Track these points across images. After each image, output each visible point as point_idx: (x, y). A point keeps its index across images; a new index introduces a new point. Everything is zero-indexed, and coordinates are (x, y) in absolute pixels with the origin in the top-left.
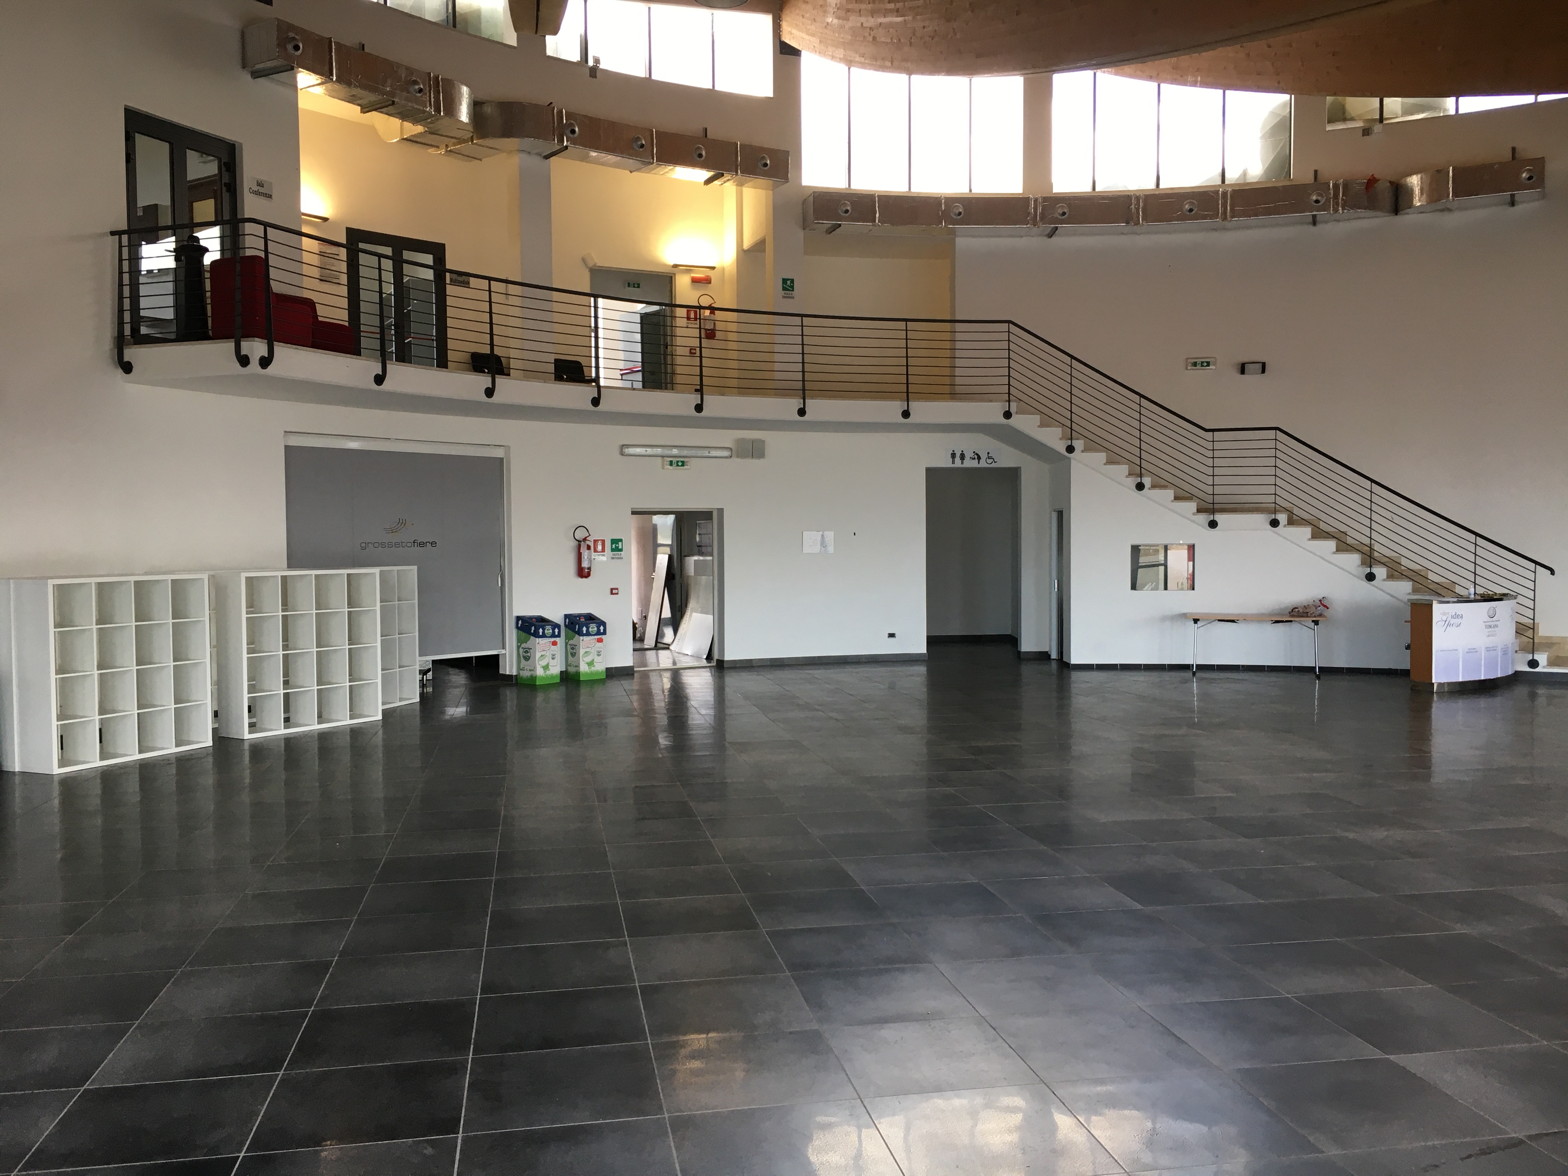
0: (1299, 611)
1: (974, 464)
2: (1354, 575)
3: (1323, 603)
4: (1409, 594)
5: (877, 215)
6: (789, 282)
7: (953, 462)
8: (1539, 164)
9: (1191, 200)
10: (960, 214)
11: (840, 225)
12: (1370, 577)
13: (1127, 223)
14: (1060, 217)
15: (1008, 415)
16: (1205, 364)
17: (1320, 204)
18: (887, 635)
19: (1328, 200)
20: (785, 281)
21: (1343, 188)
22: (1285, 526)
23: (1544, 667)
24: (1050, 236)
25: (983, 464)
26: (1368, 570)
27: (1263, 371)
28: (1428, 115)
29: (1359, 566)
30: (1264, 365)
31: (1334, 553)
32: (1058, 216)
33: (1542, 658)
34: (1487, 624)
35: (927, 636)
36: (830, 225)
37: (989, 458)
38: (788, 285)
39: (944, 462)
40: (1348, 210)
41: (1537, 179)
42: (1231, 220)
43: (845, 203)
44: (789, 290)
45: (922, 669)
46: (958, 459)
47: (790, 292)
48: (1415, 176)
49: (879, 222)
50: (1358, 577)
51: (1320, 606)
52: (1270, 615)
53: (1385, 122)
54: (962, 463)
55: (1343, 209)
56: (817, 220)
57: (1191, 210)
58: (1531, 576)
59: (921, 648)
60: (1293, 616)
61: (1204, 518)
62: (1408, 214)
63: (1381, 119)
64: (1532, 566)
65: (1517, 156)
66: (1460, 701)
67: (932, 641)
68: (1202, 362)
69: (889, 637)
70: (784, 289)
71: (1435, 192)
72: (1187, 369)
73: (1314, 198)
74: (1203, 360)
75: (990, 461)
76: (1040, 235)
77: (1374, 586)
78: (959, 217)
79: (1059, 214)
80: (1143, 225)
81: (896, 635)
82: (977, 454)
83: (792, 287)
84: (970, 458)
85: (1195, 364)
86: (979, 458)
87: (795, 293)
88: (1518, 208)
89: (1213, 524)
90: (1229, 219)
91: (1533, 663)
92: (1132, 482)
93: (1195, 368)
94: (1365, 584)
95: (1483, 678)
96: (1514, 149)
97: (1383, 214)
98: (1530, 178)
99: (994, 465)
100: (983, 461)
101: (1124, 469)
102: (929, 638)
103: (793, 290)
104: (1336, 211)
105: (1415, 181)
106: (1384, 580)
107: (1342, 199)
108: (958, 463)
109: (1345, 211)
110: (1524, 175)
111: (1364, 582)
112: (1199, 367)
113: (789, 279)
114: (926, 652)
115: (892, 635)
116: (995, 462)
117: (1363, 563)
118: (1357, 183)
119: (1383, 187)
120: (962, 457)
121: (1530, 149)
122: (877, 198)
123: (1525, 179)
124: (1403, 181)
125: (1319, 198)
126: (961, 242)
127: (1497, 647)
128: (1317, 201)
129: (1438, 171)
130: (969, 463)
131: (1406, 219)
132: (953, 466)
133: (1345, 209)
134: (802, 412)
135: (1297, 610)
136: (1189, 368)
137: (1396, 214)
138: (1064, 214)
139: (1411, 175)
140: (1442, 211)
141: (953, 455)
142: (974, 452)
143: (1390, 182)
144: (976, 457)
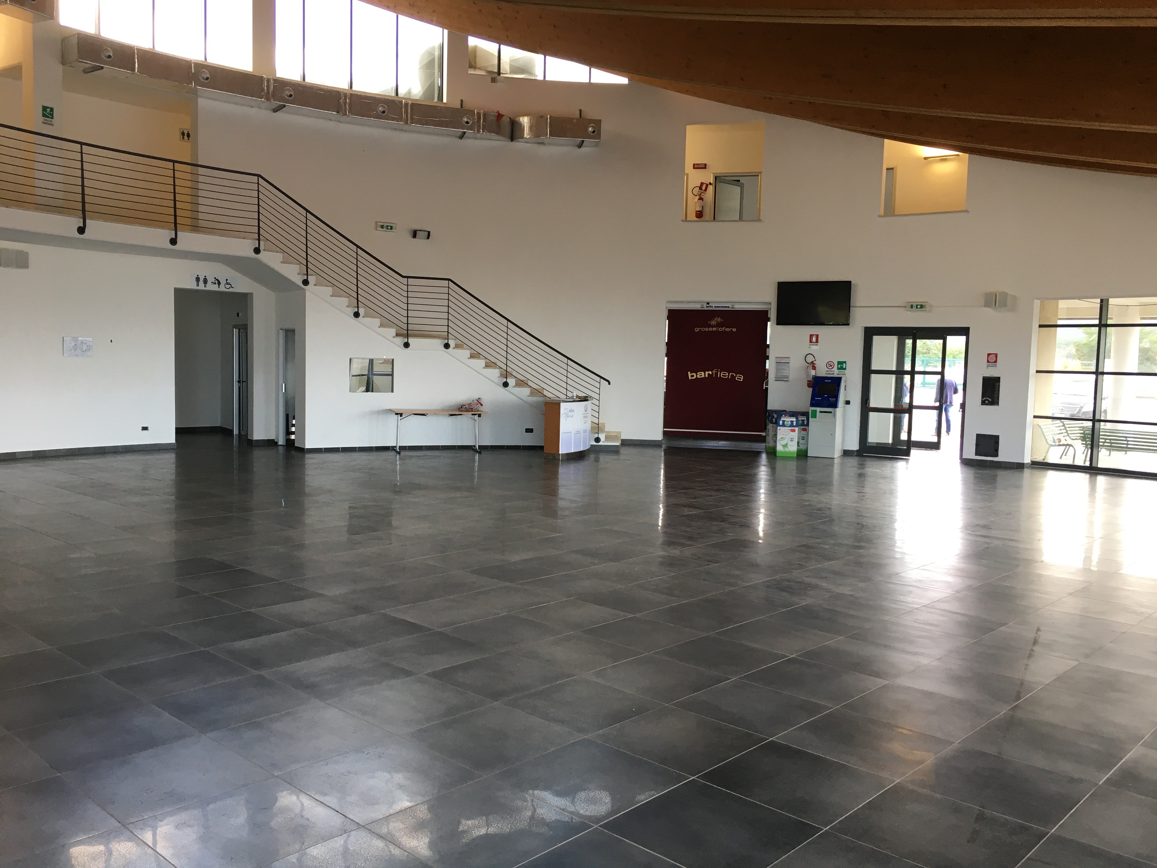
0: (466, 407)
1: (215, 288)
2: (495, 383)
3: (479, 402)
4: (529, 396)
5: (137, 66)
6: (48, 110)
7: (198, 285)
8: (598, 123)
9: (384, 105)
10: (207, 79)
11: (102, 68)
12: (506, 385)
13: (338, 112)
14: (288, 98)
15: (257, 251)
16: (389, 228)
17: (469, 125)
18: (141, 429)
19: (473, 123)
20: (45, 108)
21: (483, 117)
22: (454, 348)
23: (603, 442)
24: (275, 110)
25: (222, 288)
26: (505, 380)
27: (428, 238)
28: (525, 77)
29: (499, 377)
30: (429, 232)
31: (484, 368)
32: (286, 97)
33: (602, 437)
34: (584, 415)
35: (176, 428)
36: (92, 65)
37: (227, 284)
38: (48, 113)
39: (191, 285)
40: (486, 133)
41: (597, 134)
42: (411, 125)
43: (107, 49)
44: (48, 117)
45: (171, 458)
46: (201, 283)
47: (50, 119)
48: (526, 117)
49: (138, 72)
50: (498, 385)
51: (478, 404)
52: (448, 410)
53: (501, 75)
54: (205, 286)
55: (483, 131)
56: (81, 59)
57: (384, 112)
58: (598, 385)
59: (170, 438)
60: (462, 411)
61: (401, 341)
62: (519, 142)
63: (499, 73)
64: (598, 379)
65: (582, 116)
66: (572, 465)
67: (179, 431)
68: (387, 226)
69: (142, 430)
70: (44, 115)
71: (537, 129)
72: (377, 230)
73: (465, 120)
74: (388, 225)
75: (228, 286)
76: (266, 109)
77: (507, 390)
78: (206, 81)
79: (287, 96)
80: (349, 116)
81: (149, 429)
82: (217, 280)
83: (52, 115)
84: (212, 282)
85: (382, 227)
86: (219, 283)
87: (54, 121)
88: (583, 149)
89: (407, 345)
90: (409, 124)
91: (597, 440)
92: (351, 311)
93: (382, 229)
94: (502, 390)
95: (582, 450)
96: (580, 111)
97: (505, 139)
98: (594, 132)
99: (231, 290)
100: (222, 286)
101: (345, 301)
102: (176, 429)
103: (53, 118)
104: (479, 132)
105: (525, 121)
106: (514, 387)
107: (483, 124)
108: (202, 286)
109: (484, 133)
110: (590, 129)
111: (501, 388)
112: (385, 229)
113: (48, 108)
114: (174, 442)
115: (145, 429)
116: (232, 288)
117: (501, 375)
118: (491, 115)
119: (505, 120)
120: (205, 281)
121: (591, 113)
122: (136, 51)
123: (591, 132)
124: (517, 119)
125: (469, 120)
126: (203, 103)
127: (586, 430)
128: (467, 123)
129: (541, 117)
130: (211, 287)
131: (517, 145)
132: (198, 288)
133: (485, 132)
134: (81, 230)
135: (465, 407)
136: (378, 229)
137: (512, 141)
138: (291, 96)
139: (524, 115)
140: (539, 143)
141: (198, 279)
142: (215, 278)
143: (510, 118)
144: (217, 282)
